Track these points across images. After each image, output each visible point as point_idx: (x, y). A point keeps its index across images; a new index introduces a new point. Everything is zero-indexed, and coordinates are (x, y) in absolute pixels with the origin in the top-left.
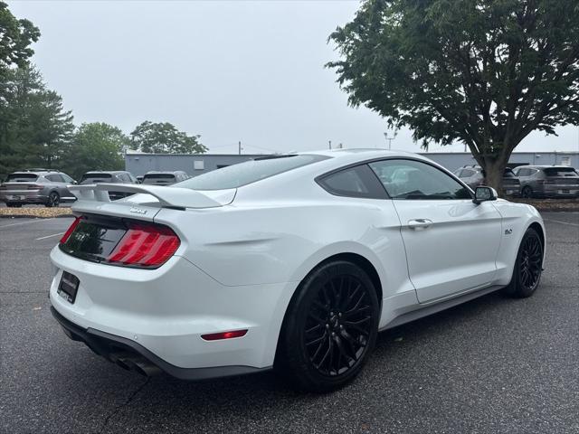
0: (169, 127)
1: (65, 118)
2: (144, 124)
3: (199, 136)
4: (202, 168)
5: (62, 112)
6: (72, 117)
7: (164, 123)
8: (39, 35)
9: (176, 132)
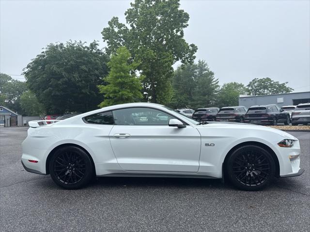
0: (268, 79)
1: (215, 83)
2: (254, 80)
3: (287, 83)
4: (283, 102)
5: (214, 80)
6: (218, 82)
7: (265, 78)
8: (197, 49)
9: (272, 82)
